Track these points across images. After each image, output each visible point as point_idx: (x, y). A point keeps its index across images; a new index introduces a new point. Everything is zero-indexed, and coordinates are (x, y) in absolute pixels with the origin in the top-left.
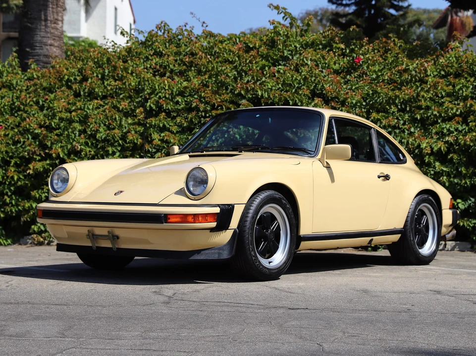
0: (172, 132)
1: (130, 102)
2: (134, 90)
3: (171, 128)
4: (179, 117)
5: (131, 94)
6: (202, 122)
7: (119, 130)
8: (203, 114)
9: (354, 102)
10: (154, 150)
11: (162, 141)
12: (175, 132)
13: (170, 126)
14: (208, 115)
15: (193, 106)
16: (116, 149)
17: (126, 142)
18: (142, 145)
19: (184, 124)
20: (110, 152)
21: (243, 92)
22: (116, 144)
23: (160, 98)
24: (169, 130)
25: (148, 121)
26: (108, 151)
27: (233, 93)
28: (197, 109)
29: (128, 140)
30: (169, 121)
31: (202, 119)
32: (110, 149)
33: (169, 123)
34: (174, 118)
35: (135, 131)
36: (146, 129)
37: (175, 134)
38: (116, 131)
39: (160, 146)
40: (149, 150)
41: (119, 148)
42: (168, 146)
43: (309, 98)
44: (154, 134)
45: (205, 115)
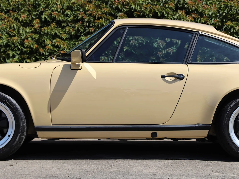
0: (62, 39)
1: (28, 15)
2: (32, 5)
3: (61, 35)
4: (68, 27)
5: (29, 8)
6: (87, 31)
7: (18, 37)
8: (87, 24)
9: (210, 13)
10: (47, 54)
11: (53, 46)
12: (64, 38)
13: (60, 34)
14: (91, 25)
15: (79, 18)
16: (16, 53)
17: (24, 47)
18: (37, 50)
19: (72, 32)
20: (11, 55)
21: (120, 7)
22: (16, 49)
23: (53, 11)
24: (59, 37)
25: (43, 29)
26: (9, 54)
27: (111, 7)
28: (82, 19)
29: (25, 46)
30: (60, 30)
31: (87, 28)
32: (11, 53)
33: (59, 31)
34: (64, 27)
35: (31, 38)
36: (41, 36)
37: (64, 40)
38: (16, 38)
39: (52, 51)
40: (43, 53)
41: (18, 52)
42: (58, 50)
43: (174, 11)
44: (47, 40)
45: (89, 25)
